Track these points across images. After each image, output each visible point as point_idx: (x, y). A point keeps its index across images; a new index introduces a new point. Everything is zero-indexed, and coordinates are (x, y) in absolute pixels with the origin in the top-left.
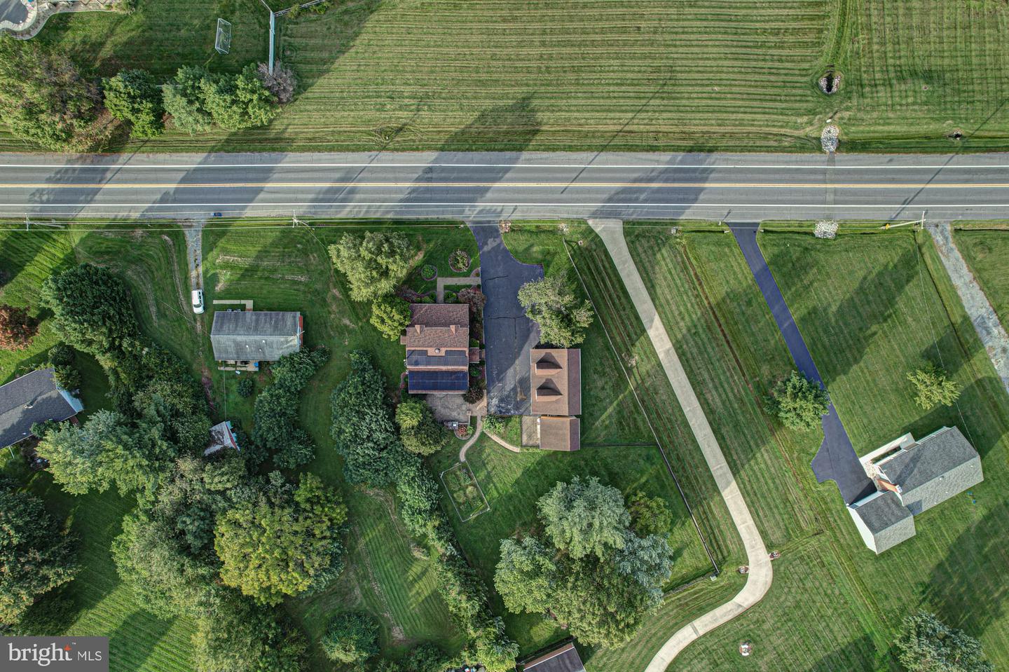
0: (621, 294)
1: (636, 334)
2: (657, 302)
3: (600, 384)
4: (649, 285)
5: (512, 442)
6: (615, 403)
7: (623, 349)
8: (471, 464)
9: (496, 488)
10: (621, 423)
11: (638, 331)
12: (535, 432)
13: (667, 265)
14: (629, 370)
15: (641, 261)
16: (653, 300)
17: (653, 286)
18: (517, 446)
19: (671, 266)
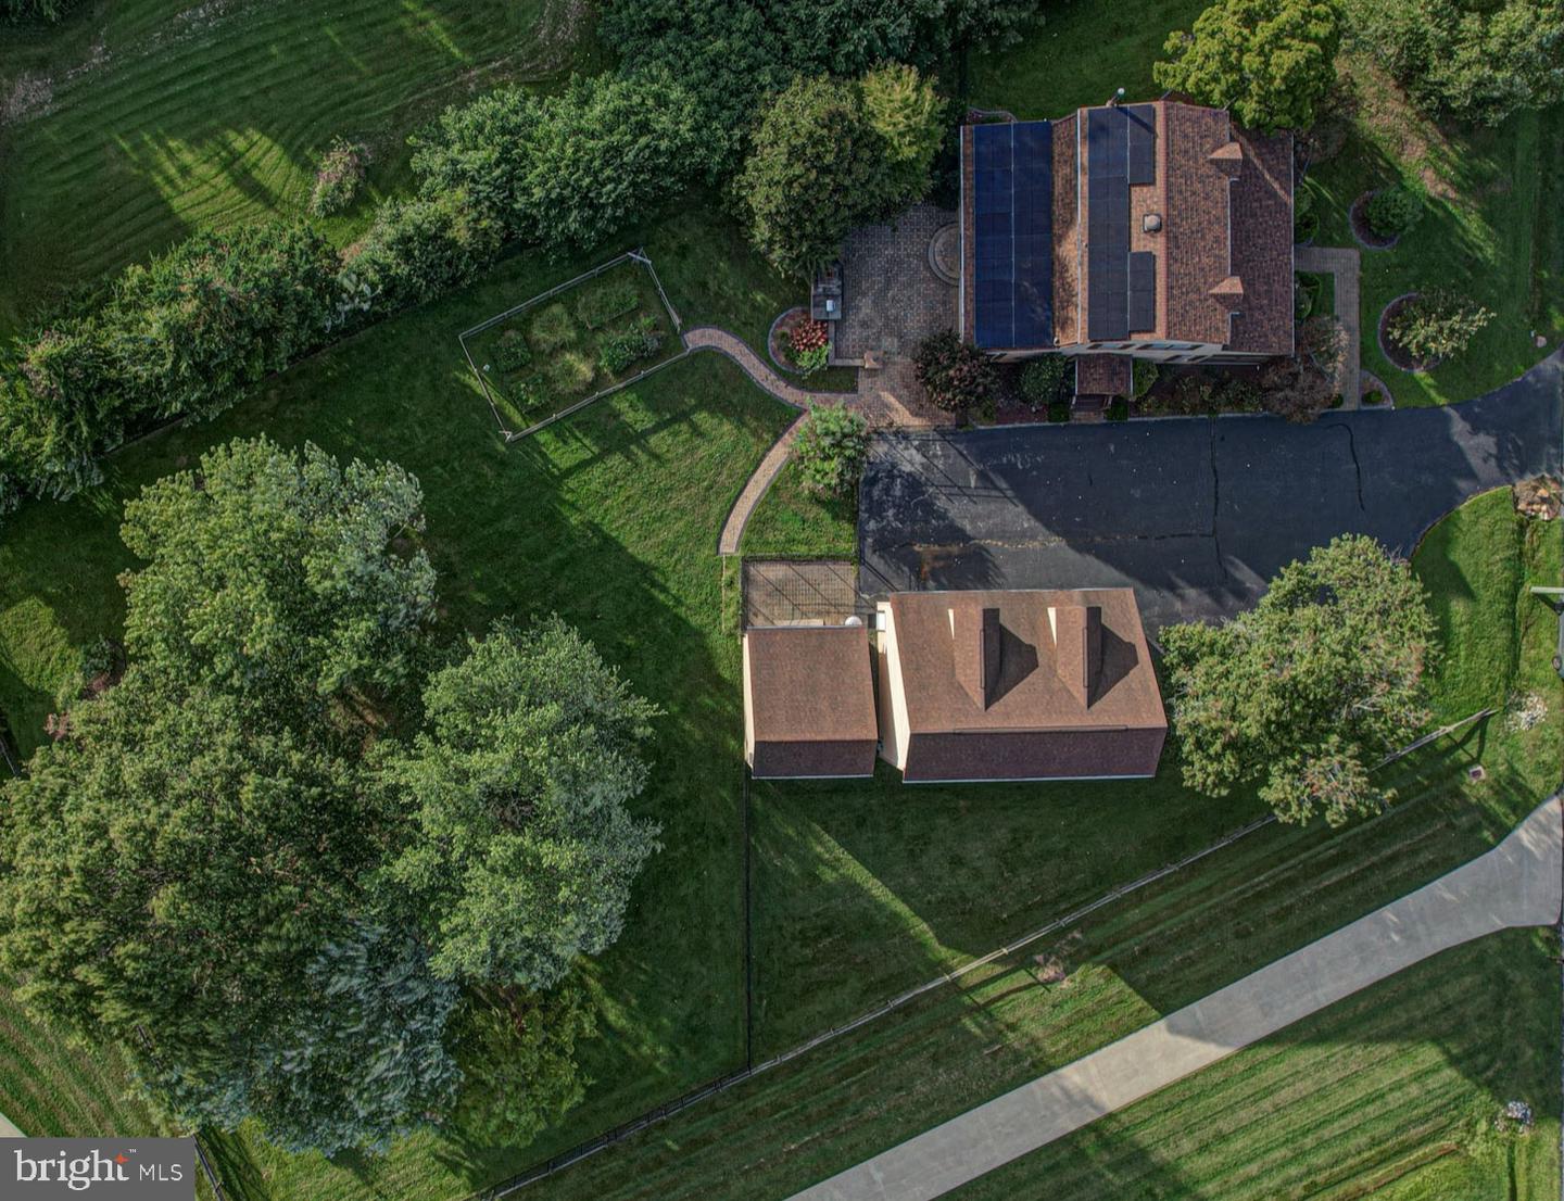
0: (1294, 921)
1: (1153, 979)
2: (1266, 1053)
3: (975, 851)
4: (1327, 1024)
5: (759, 523)
6: (901, 908)
7: (1097, 935)
8: (677, 371)
9: (584, 465)
10: (827, 930)
11: (1161, 988)
12: (797, 609)
13: (1398, 1086)
14: (1023, 960)
15: (1411, 993)
16: (1273, 1039)
17: (1321, 1038)
18: (745, 543)
19: (1395, 1099)
